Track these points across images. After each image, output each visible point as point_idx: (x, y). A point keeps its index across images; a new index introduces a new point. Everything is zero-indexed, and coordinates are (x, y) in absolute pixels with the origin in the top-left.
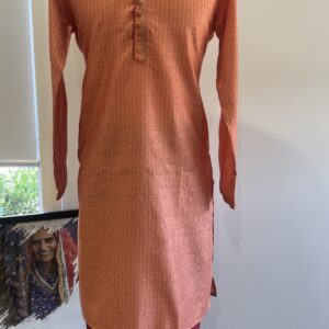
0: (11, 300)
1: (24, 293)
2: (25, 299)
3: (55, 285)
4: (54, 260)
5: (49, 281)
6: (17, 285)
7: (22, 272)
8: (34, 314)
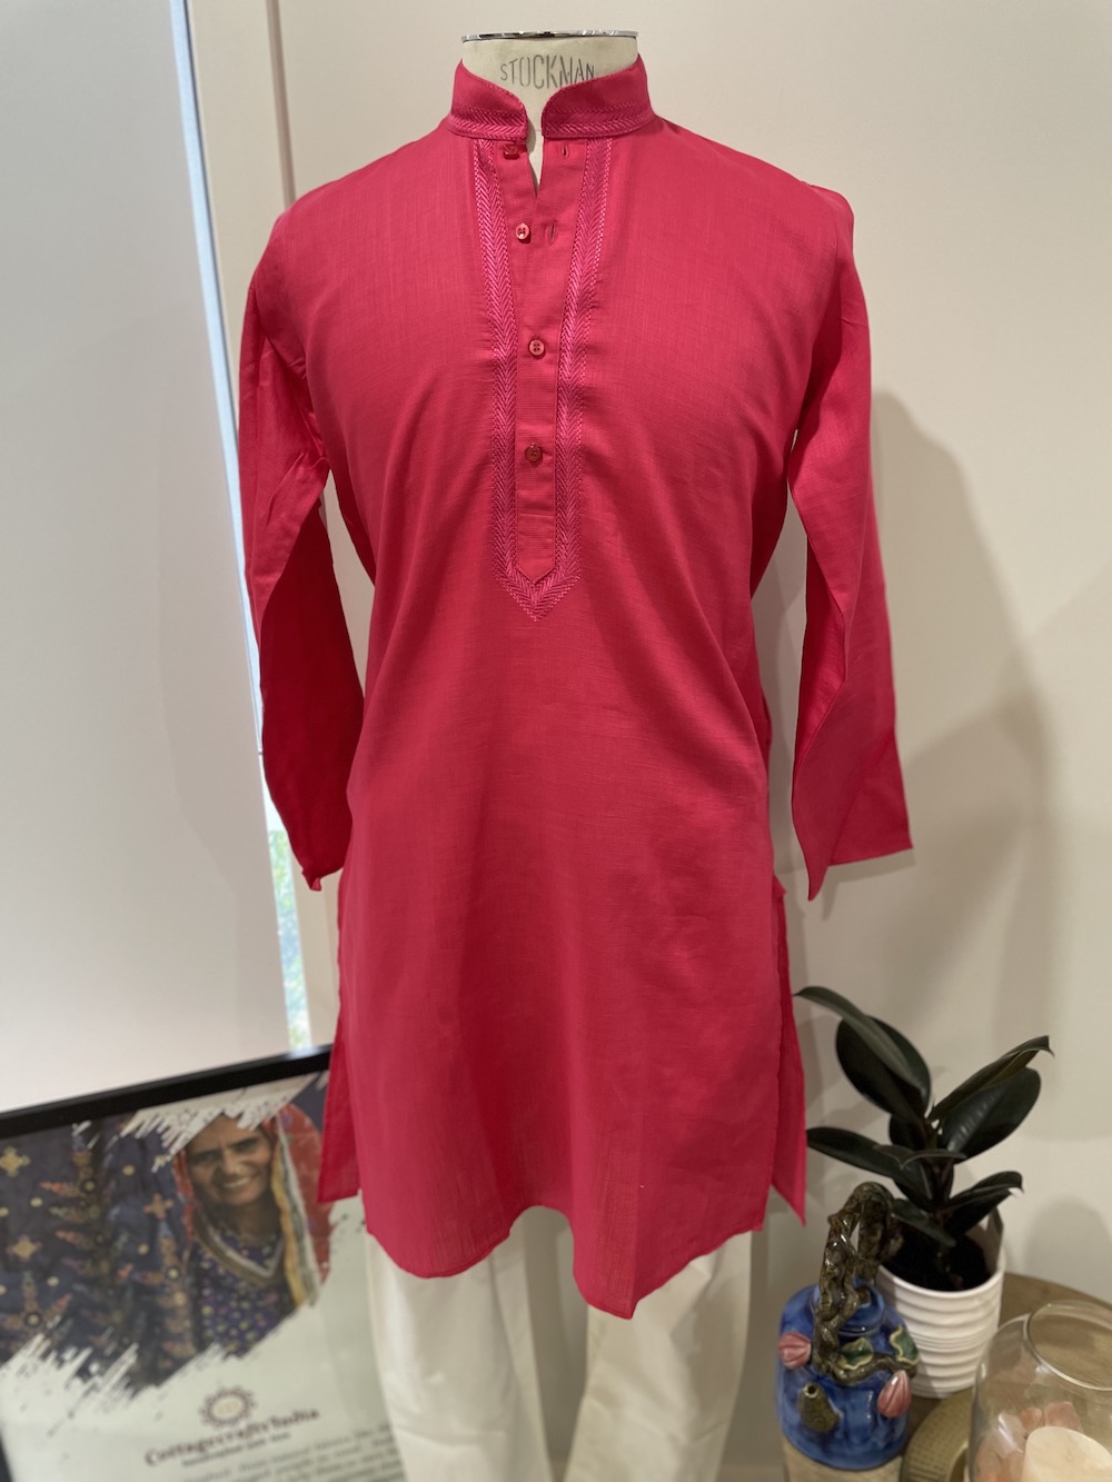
0: (141, 1321)
1: (180, 1299)
2: (183, 1312)
3: (272, 1263)
4: (267, 1198)
5: (256, 1255)
6: (154, 1279)
7: (166, 1243)
8: (215, 1347)
